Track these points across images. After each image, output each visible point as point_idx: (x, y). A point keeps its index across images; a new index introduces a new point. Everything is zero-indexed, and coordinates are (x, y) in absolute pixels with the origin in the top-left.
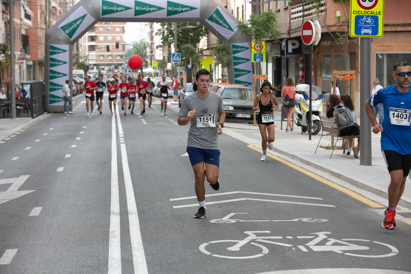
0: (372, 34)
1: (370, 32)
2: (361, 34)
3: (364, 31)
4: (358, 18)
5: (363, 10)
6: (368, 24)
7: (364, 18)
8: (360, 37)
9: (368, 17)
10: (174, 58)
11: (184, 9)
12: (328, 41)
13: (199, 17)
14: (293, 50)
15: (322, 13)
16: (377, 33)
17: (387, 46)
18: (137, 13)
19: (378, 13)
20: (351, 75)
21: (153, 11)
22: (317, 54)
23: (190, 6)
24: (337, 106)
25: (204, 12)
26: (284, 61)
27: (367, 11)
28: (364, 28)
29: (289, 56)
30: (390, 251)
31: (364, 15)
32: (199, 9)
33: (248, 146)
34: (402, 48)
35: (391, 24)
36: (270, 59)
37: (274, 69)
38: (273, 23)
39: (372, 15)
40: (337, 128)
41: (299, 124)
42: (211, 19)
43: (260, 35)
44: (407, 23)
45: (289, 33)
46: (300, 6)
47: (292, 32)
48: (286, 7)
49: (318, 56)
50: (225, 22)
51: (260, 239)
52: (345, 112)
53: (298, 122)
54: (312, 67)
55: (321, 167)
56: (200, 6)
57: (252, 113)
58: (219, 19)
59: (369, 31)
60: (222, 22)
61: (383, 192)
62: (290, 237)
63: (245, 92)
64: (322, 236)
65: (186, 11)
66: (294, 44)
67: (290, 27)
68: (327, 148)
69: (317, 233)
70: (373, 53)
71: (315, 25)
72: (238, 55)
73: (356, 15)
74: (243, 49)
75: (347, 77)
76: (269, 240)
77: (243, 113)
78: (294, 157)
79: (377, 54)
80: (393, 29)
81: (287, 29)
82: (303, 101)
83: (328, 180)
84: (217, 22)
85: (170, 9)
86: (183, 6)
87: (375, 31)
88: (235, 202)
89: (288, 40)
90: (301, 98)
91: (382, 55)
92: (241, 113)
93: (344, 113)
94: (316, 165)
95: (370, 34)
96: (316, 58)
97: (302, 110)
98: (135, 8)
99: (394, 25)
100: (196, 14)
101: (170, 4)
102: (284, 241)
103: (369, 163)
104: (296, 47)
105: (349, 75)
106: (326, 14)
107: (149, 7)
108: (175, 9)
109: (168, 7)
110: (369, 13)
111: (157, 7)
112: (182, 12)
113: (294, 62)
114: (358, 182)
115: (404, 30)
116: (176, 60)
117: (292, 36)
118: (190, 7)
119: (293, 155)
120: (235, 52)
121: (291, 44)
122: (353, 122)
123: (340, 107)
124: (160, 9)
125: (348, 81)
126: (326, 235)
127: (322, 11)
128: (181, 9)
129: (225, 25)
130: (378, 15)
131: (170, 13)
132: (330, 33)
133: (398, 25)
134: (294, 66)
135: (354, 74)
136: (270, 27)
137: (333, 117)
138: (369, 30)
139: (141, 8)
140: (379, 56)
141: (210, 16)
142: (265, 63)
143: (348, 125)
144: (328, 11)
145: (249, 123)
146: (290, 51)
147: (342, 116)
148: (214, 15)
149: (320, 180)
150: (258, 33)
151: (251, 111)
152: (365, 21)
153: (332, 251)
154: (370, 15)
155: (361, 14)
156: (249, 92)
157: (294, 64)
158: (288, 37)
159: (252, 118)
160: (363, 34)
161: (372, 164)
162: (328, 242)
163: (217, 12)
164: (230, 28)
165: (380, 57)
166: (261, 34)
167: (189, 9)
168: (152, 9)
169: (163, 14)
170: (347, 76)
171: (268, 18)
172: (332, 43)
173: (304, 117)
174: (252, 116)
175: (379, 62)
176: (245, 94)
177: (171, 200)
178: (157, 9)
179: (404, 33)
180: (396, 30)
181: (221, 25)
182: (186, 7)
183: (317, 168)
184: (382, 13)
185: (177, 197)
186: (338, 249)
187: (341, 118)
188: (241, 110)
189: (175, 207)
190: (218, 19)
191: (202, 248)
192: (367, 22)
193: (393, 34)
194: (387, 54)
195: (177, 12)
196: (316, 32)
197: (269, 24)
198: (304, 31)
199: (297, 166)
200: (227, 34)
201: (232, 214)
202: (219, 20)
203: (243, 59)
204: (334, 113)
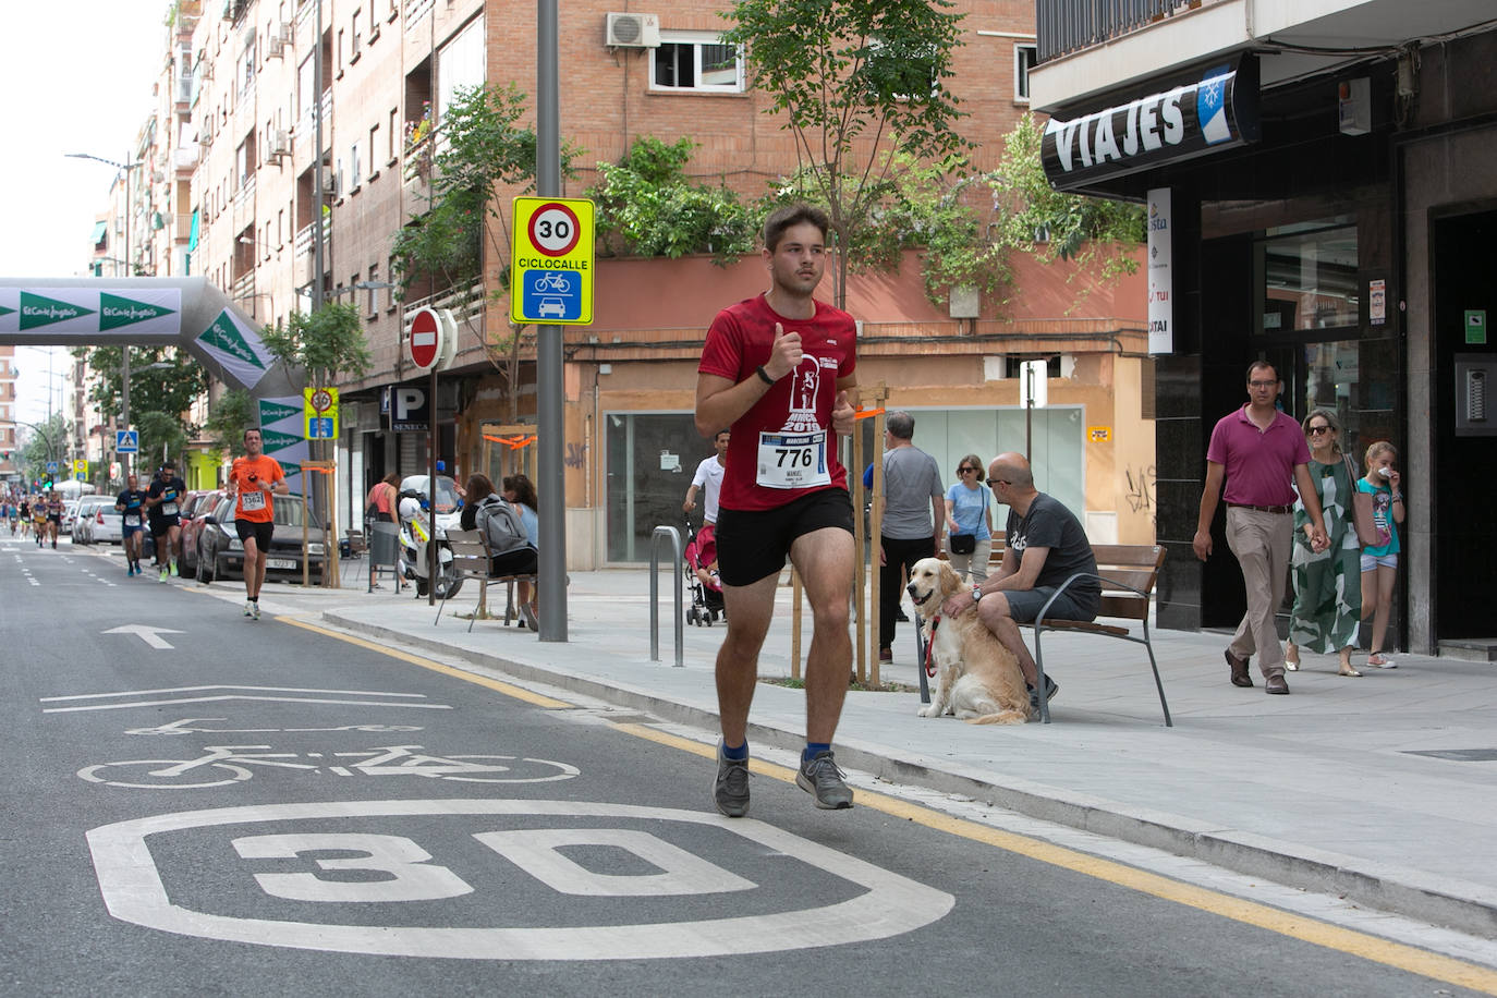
0: (565, 317)
1: (562, 312)
2: (539, 316)
3: (545, 309)
4: (531, 278)
5: (544, 258)
6: (556, 291)
7: (547, 278)
8: (536, 322)
9: (555, 274)
10: (123, 442)
11: (142, 314)
12: (492, 390)
13: (178, 332)
14: (409, 412)
15: (476, 316)
16: (578, 315)
17: (633, 396)
18: (27, 322)
19: (580, 265)
20: (526, 436)
21: (66, 318)
22: (469, 421)
23: (157, 305)
24: (485, 500)
25: (191, 319)
26: (390, 444)
27: (553, 259)
28: (547, 302)
29: (399, 428)
30: (561, 771)
31: (546, 269)
32: (180, 315)
33: (276, 618)
34: (669, 402)
35: (643, 341)
36: (359, 443)
37: (368, 466)
38: (350, 332)
39: (565, 269)
40: (485, 555)
41: (410, 575)
42: (209, 337)
43: (318, 362)
44: (679, 339)
45: (399, 370)
46: (425, 303)
47: (406, 366)
48: (391, 308)
49: (469, 428)
50: (243, 344)
51: (238, 758)
52: (504, 513)
53: (408, 570)
54: (457, 455)
55: (441, 644)
56: (183, 307)
57: (299, 558)
58: (228, 337)
59: (559, 309)
60: (235, 345)
61: (576, 679)
62: (318, 755)
63: (285, 508)
64: (397, 751)
65: (146, 318)
66: (411, 399)
67: (401, 356)
68: (470, 617)
69: (388, 748)
70: (600, 413)
71: (443, 321)
72: (274, 427)
73: (526, 269)
74: (287, 412)
75: (518, 442)
76: (263, 759)
77: (277, 556)
78: (381, 632)
79: (609, 416)
80: (648, 354)
81: (395, 361)
82: (419, 515)
83: (451, 667)
84: (224, 346)
85: (108, 312)
86: (140, 306)
87: (573, 309)
88: (203, 702)
89: (396, 387)
90: (414, 510)
91: (621, 417)
92: (271, 556)
93: (503, 515)
94: (430, 642)
95: (561, 316)
96: (466, 432)
97: (416, 539)
98: (22, 311)
99: (649, 346)
100: (171, 325)
101: (107, 300)
102: (303, 759)
103: (562, 636)
104: (416, 406)
105: (522, 437)
106: (485, 316)
107: (55, 309)
108: (120, 313)
109: (102, 307)
110: (557, 264)
111: (76, 308)
112: (137, 319)
113: (414, 446)
114: (522, 666)
115: (674, 357)
116: (127, 447)
117: (407, 377)
118: (156, 308)
119: (380, 628)
120: (267, 420)
121: (405, 399)
122: (524, 538)
123: (491, 501)
124: (82, 312)
125: (520, 450)
126: (408, 750)
127: (475, 312)
128: (133, 312)
129: (244, 354)
130: (580, 271)
131: (106, 323)
132: (496, 366)
133: (659, 345)
134: (414, 455)
135: (534, 434)
136: (342, 344)
137: (476, 527)
138: (559, 305)
139: (35, 311)
140: (613, 422)
141: (205, 330)
142: (345, 452)
143: (512, 544)
144: (489, 310)
145: (291, 582)
146: (402, 415)
147: (498, 523)
148: (217, 329)
149: (431, 667)
150: (315, 356)
151: (298, 552)
152: (549, 285)
153: (413, 775)
154: (560, 269)
155: (538, 268)
156: (296, 508)
157: (414, 450)
158: (397, 381)
159: (299, 571)
160: (543, 315)
161: (569, 639)
162: (411, 762)
163: (224, 320)
164: (256, 361)
165: (618, 423)
166: (321, 360)
167: (155, 313)
168: (62, 314)
169: (91, 324)
170: (519, 439)
171: (338, 320)
172: (502, 393)
173: (421, 556)
174: (300, 564)
175: (615, 435)
176: (285, 513)
177: (42, 700)
178: (75, 313)
179: (673, 364)
180: (654, 357)
181: (233, 352)
182: (148, 307)
183: (431, 649)
184: (589, 265)
185: (59, 696)
186: (429, 772)
187: (497, 528)
188: (274, 551)
189: (45, 711)
190: (225, 337)
191: (86, 774)
192: (553, 286)
193: (648, 367)
194: (635, 416)
195: (126, 321)
196: (445, 338)
197: (340, 336)
198: (416, 335)
199: (385, 646)
200: (248, 374)
201: (187, 721)
202: (229, 341)
203: (287, 436)
204: (479, 516)
